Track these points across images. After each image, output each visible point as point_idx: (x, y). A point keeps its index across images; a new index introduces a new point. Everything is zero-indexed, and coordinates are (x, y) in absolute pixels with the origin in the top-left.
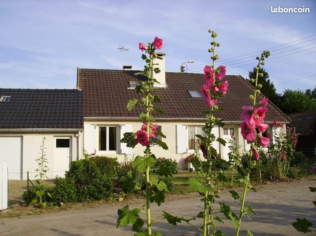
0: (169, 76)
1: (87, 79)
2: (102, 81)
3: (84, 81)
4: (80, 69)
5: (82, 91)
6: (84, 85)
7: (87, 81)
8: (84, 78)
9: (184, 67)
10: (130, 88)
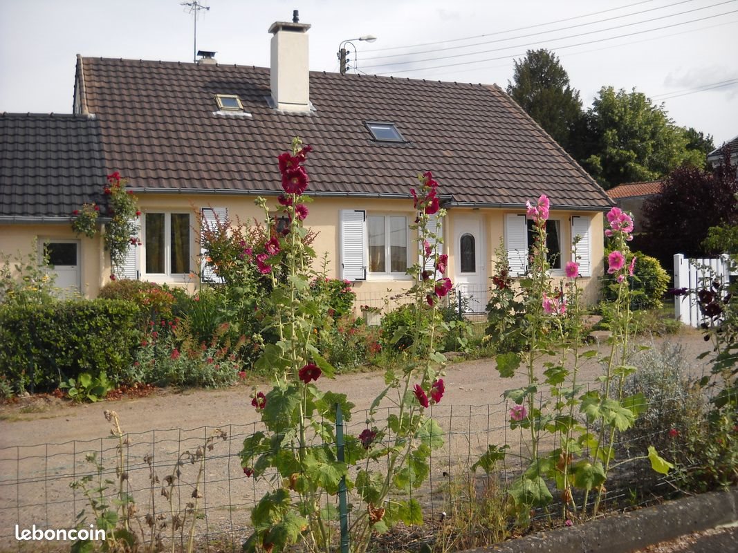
0: (319, 81)
1: (106, 85)
2: (144, 93)
3: (98, 91)
4: (83, 58)
5: (96, 120)
6: (100, 103)
7: (106, 91)
8: (97, 84)
9: (348, 52)
10: (219, 113)
